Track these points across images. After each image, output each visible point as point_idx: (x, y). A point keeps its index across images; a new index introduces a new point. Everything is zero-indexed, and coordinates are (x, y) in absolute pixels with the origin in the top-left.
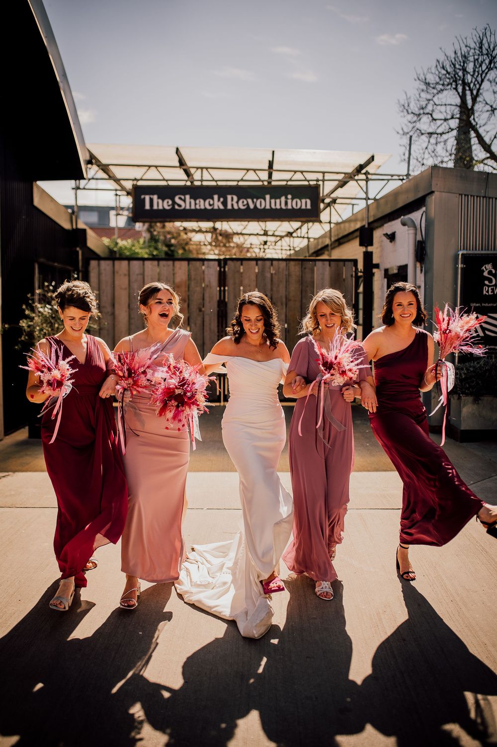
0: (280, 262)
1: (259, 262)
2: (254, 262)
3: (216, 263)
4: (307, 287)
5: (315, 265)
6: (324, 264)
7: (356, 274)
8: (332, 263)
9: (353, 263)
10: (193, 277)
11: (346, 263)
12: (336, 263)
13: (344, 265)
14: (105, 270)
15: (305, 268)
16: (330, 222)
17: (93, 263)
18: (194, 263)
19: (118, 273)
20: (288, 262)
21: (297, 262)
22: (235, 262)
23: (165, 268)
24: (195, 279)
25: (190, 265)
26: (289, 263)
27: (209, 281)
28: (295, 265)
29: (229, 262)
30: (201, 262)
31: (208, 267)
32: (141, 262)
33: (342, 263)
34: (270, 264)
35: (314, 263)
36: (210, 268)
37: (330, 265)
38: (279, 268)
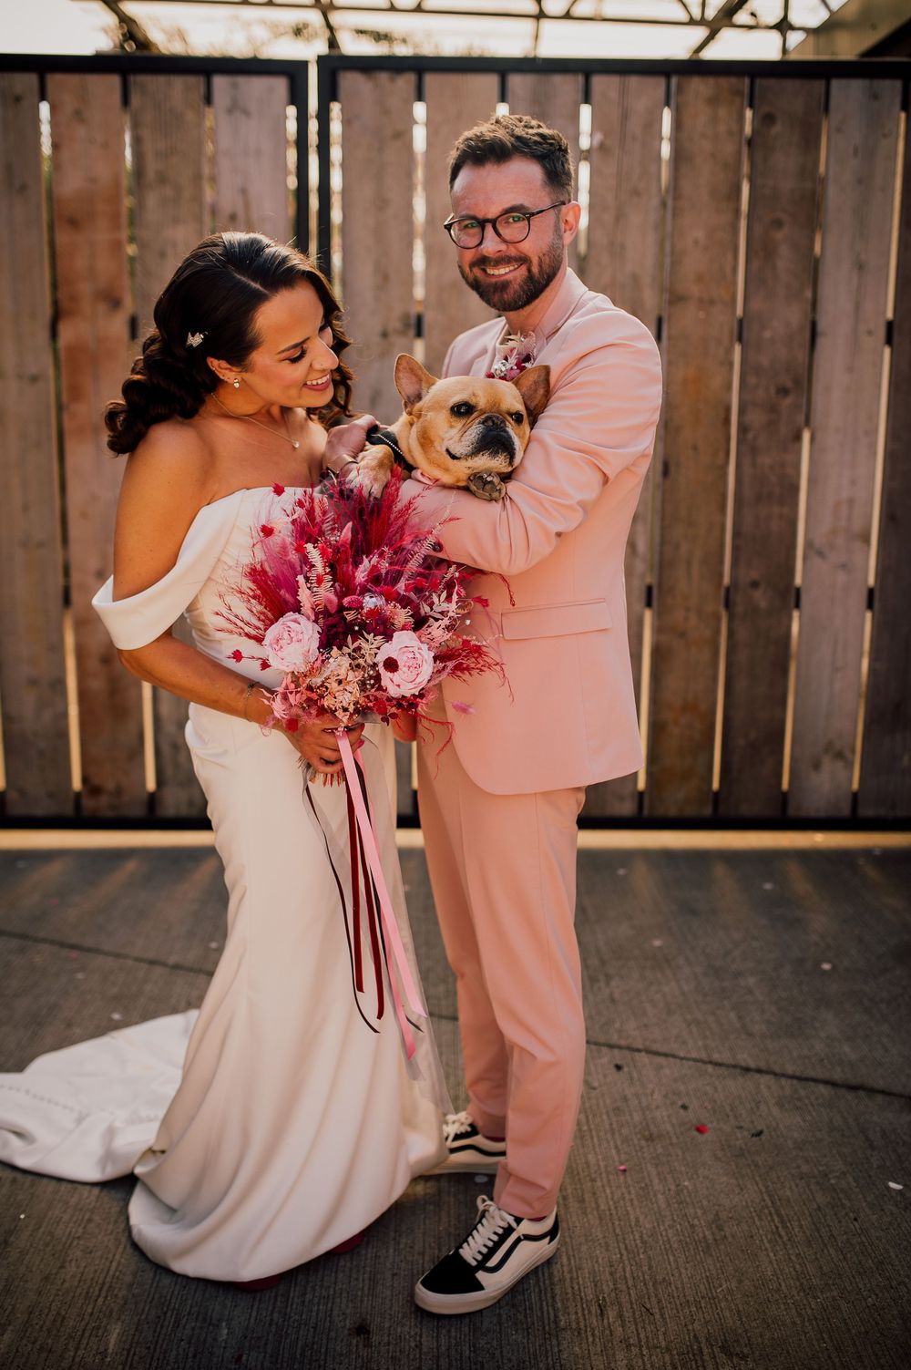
1: (516, 82)
2: (492, 81)
3: (280, 85)
4: (778, 224)
10: (151, 166)
15: (771, 118)
16: (783, 26)
18: (154, 82)
20: (674, 81)
22: (383, 77)
24: (163, 179)
25: (135, 100)
26: (680, 89)
27: (244, 192)
29: (349, 81)
30: (196, 82)
31: (235, 108)
34: (580, 96)
36: (246, 113)
37: (905, 104)
38: (625, 116)
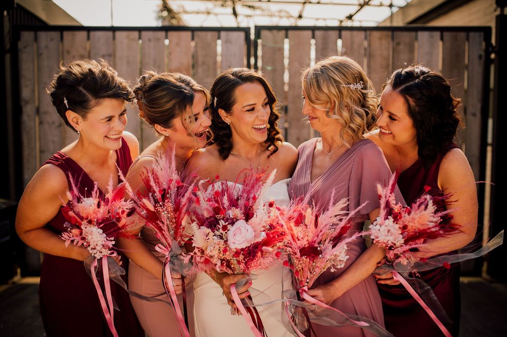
0: (355, 33)
1: (317, 33)
2: (309, 33)
3: (242, 35)
5: (416, 39)
6: (432, 37)
7: (488, 54)
8: (445, 34)
9: (482, 34)
10: (200, 59)
11: (472, 34)
12: (454, 33)
13: (468, 39)
14: (46, 47)
15: (398, 44)
17: (27, 36)
19: (68, 52)
20: (368, 32)
21: (384, 33)
22: (275, 32)
23: (152, 44)
24: (204, 63)
25: (196, 38)
26: (370, 35)
28: (380, 39)
29: (264, 33)
30: (215, 33)
31: (227, 41)
32: (110, 33)
33: (462, 35)
34: (338, 37)
35: (413, 34)
36: (231, 44)
37: (442, 39)
38: (352, 43)
